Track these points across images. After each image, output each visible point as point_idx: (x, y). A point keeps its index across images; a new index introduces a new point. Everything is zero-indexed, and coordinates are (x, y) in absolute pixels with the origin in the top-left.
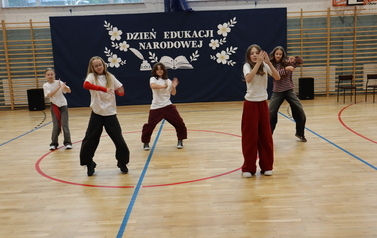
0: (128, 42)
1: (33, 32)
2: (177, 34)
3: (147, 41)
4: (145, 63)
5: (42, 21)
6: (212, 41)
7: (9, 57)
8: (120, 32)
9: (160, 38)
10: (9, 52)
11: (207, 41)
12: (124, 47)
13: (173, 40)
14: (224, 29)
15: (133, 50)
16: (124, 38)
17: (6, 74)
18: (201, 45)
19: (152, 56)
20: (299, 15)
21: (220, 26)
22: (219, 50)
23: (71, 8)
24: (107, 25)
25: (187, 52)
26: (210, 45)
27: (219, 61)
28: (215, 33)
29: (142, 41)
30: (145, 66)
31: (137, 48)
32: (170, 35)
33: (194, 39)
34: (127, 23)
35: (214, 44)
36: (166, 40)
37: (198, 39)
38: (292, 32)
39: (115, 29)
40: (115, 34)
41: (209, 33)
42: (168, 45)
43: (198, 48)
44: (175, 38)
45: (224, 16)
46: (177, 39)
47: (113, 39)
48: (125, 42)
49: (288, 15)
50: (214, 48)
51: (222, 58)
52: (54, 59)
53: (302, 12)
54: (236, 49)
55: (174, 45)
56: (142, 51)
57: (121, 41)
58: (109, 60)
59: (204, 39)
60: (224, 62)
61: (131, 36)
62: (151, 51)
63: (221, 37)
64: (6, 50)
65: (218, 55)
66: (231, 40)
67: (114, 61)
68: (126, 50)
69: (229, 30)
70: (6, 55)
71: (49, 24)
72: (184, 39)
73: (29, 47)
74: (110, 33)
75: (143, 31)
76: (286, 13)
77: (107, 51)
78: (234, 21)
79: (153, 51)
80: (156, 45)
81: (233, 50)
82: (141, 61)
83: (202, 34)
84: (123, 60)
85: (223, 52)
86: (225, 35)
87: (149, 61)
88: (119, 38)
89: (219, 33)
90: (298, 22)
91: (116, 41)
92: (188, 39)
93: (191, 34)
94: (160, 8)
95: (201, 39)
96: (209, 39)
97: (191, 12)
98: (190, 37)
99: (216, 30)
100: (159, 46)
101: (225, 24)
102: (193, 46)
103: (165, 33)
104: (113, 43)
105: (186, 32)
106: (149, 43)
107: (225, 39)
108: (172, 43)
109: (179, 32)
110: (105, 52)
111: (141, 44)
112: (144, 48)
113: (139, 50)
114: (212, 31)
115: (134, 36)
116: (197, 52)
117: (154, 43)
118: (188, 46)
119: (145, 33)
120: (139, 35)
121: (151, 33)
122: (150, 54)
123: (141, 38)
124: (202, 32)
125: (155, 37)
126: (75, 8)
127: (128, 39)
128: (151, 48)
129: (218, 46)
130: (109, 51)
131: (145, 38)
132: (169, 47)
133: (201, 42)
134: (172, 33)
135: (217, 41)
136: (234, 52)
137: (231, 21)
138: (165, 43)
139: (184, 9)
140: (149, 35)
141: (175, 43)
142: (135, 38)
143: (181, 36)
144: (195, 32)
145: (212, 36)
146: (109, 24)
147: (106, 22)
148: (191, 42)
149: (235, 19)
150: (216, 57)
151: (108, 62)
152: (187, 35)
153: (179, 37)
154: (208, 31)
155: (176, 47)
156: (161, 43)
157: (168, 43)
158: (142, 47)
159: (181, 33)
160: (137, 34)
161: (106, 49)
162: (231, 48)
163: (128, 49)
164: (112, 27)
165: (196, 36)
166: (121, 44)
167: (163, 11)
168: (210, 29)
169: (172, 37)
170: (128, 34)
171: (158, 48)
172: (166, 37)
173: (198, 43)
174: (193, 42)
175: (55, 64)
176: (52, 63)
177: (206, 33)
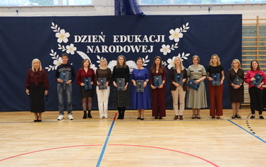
0: (76, 45)
2: (127, 38)
3: (95, 44)
4: (92, 67)
6: (164, 46)
8: (68, 35)
9: (109, 42)
12: (71, 49)
13: (123, 44)
14: (176, 35)
15: (80, 53)
16: (71, 40)
18: (152, 51)
20: (255, 22)
21: (172, 31)
22: (170, 56)
24: (54, 27)
26: (161, 50)
27: (170, 67)
28: (167, 38)
29: (90, 44)
31: (85, 51)
32: (119, 39)
33: (145, 43)
34: (76, 25)
36: (115, 44)
37: (149, 44)
38: (247, 40)
39: (63, 31)
40: (62, 36)
41: (160, 38)
42: (116, 49)
43: (148, 53)
44: (124, 42)
45: (176, 21)
46: (127, 43)
47: (59, 41)
48: (72, 45)
49: (243, 22)
50: (165, 54)
53: (258, 20)
54: (188, 55)
55: (123, 49)
56: (90, 55)
57: (68, 44)
58: (55, 62)
59: (154, 44)
61: (78, 39)
62: (99, 54)
63: (173, 42)
65: (169, 61)
66: (183, 46)
68: (73, 53)
69: (181, 36)
72: (134, 44)
74: (57, 35)
75: (92, 34)
76: (241, 20)
77: (53, 54)
78: (186, 27)
79: (102, 55)
80: (104, 49)
81: (185, 56)
83: (153, 39)
86: (177, 40)
87: (97, 65)
88: (66, 41)
89: (171, 38)
90: (254, 29)
91: (63, 44)
92: (138, 44)
93: (141, 38)
94: (110, 11)
95: (152, 44)
97: (141, 16)
98: (140, 41)
99: (168, 35)
100: (108, 49)
101: (177, 30)
102: (143, 51)
103: (115, 37)
104: (59, 45)
105: (136, 36)
106: (97, 47)
107: (176, 44)
108: (121, 47)
109: (129, 36)
110: (51, 55)
111: (89, 47)
112: (92, 51)
113: (87, 54)
114: (163, 36)
115: (82, 39)
116: (147, 57)
117: (103, 47)
118: (138, 51)
119: (94, 37)
120: (87, 38)
121: (100, 37)
122: (98, 57)
123: (90, 41)
124: (153, 37)
125: (103, 40)
126: (22, 9)
127: (76, 41)
128: (99, 51)
129: (169, 51)
130: (55, 53)
131: (94, 41)
132: (118, 51)
133: (152, 47)
134: (122, 37)
135: (168, 46)
136: (186, 58)
137: (184, 26)
138: (114, 47)
139: (135, 13)
140: (98, 38)
141: (125, 47)
142: (83, 41)
143: (131, 40)
144: (146, 36)
145: (163, 41)
146: (56, 26)
147: (53, 24)
148: (141, 47)
149: (187, 24)
150: (167, 63)
151: (53, 65)
152: (137, 39)
153: (129, 41)
154: (159, 36)
155: (125, 51)
156: (110, 47)
157: (118, 47)
158: (89, 51)
159: (131, 38)
160: (86, 37)
161: (52, 51)
162: (183, 54)
163: (75, 52)
164: (59, 29)
165: (147, 41)
166: (67, 47)
167: (114, 14)
168: (161, 34)
169: (122, 41)
170: (76, 37)
171: (107, 51)
172: (115, 41)
173: (149, 48)
174: (143, 47)
177: (157, 38)
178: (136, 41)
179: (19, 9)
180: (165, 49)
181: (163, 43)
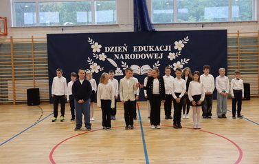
0: (106, 54)
1: (34, 45)
2: (144, 48)
3: (120, 53)
4: (118, 70)
5: (41, 37)
6: (170, 54)
7: (14, 63)
8: (100, 46)
9: (130, 51)
10: (14, 60)
11: (166, 54)
12: (103, 57)
13: (140, 53)
14: (179, 45)
15: (109, 60)
16: (102, 50)
17: (11, 77)
18: (162, 57)
19: (124, 65)
20: (237, 35)
22: (175, 61)
23: (63, 28)
24: (90, 40)
25: (151, 62)
26: (169, 57)
28: (172, 48)
29: (117, 53)
30: (118, 72)
31: (113, 58)
32: (138, 49)
33: (157, 52)
35: (172, 56)
36: (135, 53)
37: (160, 52)
38: (231, 48)
39: (96, 44)
40: (96, 47)
41: (168, 48)
42: (136, 56)
43: (159, 59)
44: (141, 51)
45: (179, 35)
46: (143, 52)
47: (94, 51)
48: (103, 54)
49: (228, 35)
50: (171, 59)
51: (178, 66)
52: (49, 66)
53: (238, 33)
54: (188, 60)
55: (141, 56)
56: (116, 61)
57: (101, 53)
58: (91, 67)
59: (164, 52)
61: (107, 49)
62: (123, 60)
63: (177, 51)
64: (12, 59)
65: (175, 64)
66: (184, 53)
67: (95, 68)
68: (104, 60)
69: (183, 46)
70: (12, 62)
71: (46, 40)
72: (149, 52)
73: (30, 57)
74: (92, 47)
75: (117, 46)
76: (226, 33)
77: (89, 60)
78: (187, 39)
79: (125, 61)
80: (127, 57)
81: (186, 61)
82: (115, 69)
83: (163, 48)
84: (101, 67)
85: (178, 62)
86: (180, 49)
87: (122, 68)
88: (99, 51)
89: (176, 48)
90: (236, 40)
91: (96, 53)
92: (152, 52)
93: (154, 48)
94: (131, 29)
96: (168, 52)
97: (154, 31)
98: (153, 50)
99: (173, 45)
101: (180, 41)
102: (156, 58)
103: (135, 47)
104: (94, 54)
105: (150, 47)
106: (122, 55)
107: (180, 52)
108: (139, 55)
111: (116, 55)
112: (118, 58)
113: (114, 60)
114: (170, 47)
115: (110, 49)
116: (158, 62)
117: (126, 55)
118: (151, 58)
119: (119, 47)
120: (114, 49)
121: (124, 47)
122: (123, 63)
123: (116, 51)
125: (126, 50)
126: (66, 28)
127: (106, 51)
128: (123, 58)
129: (175, 58)
130: (91, 60)
131: (119, 51)
132: (137, 58)
133: (162, 54)
134: (139, 47)
135: (174, 54)
136: (187, 63)
137: (185, 39)
138: (134, 55)
139: (149, 30)
140: (122, 49)
142: (111, 51)
143: (146, 50)
144: (157, 47)
145: (170, 50)
146: (92, 40)
147: (89, 38)
148: (154, 55)
149: (187, 37)
150: (173, 66)
151: (90, 69)
152: (151, 49)
155: (142, 58)
156: (131, 55)
158: (116, 58)
159: (146, 48)
160: (113, 47)
162: (185, 59)
163: (106, 59)
164: (94, 42)
165: (158, 50)
166: (100, 55)
167: (133, 31)
168: (168, 45)
171: (129, 58)
172: (135, 51)
173: (160, 55)
174: (156, 54)
175: (49, 69)
176: (46, 69)
177: (165, 48)
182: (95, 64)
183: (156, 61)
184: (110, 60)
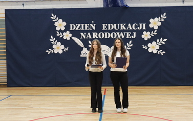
0: (71, 32)
2: (114, 26)
3: (87, 32)
4: (85, 50)
6: (145, 33)
8: (65, 24)
9: (99, 30)
11: (140, 33)
12: (67, 36)
13: (110, 32)
14: (155, 23)
16: (67, 28)
18: (134, 36)
21: (151, 20)
22: (150, 41)
24: (53, 17)
26: (143, 36)
27: (150, 50)
28: (147, 26)
29: (83, 31)
30: (85, 53)
31: (79, 37)
32: (107, 27)
33: (129, 31)
34: (70, 15)
35: (146, 36)
36: (104, 31)
37: (132, 31)
39: (61, 21)
40: (60, 24)
41: (142, 26)
42: (105, 36)
43: (132, 39)
44: (112, 29)
45: (155, 12)
46: (114, 30)
47: (58, 29)
48: (68, 32)
50: (146, 39)
51: (153, 47)
52: (7, 45)
54: (165, 40)
56: (84, 41)
57: (65, 31)
58: (54, 46)
59: (137, 31)
60: (155, 52)
61: (73, 27)
62: (90, 40)
63: (153, 29)
65: (149, 45)
66: (161, 32)
67: (58, 48)
68: (68, 39)
69: (160, 24)
71: (4, 16)
72: (120, 31)
74: (56, 24)
75: (84, 23)
77: (52, 39)
78: (164, 16)
80: (95, 35)
81: (163, 41)
82: (82, 49)
83: (136, 27)
84: (66, 47)
85: (154, 43)
86: (156, 28)
87: (88, 49)
88: (63, 29)
89: (151, 26)
91: (60, 31)
92: (123, 31)
93: (126, 26)
95: (134, 31)
96: (142, 31)
97: (126, 7)
98: (125, 29)
99: (148, 23)
100: (98, 36)
101: (156, 19)
102: (128, 37)
103: (104, 25)
104: (58, 32)
105: (122, 25)
106: (89, 34)
107: (156, 31)
108: (109, 34)
109: (115, 25)
110: (51, 40)
111: (82, 34)
112: (84, 37)
113: (80, 39)
114: (144, 25)
115: (76, 27)
116: (130, 42)
117: (94, 33)
118: (123, 37)
119: (86, 25)
120: (81, 27)
121: (91, 25)
122: (90, 42)
123: (83, 29)
124: (135, 25)
125: (94, 28)
126: (27, 3)
127: (71, 29)
128: (90, 37)
129: (150, 37)
130: (54, 39)
131: (86, 29)
132: (106, 37)
133: (135, 33)
134: (109, 25)
135: (149, 33)
136: (164, 43)
137: (162, 16)
138: (103, 34)
139: (121, 5)
140: (90, 26)
141: (112, 34)
142: (77, 29)
143: (117, 28)
144: (129, 25)
145: (144, 28)
146: (55, 16)
147: (53, 15)
148: (126, 34)
149: (165, 14)
150: (147, 47)
151: (53, 49)
152: (122, 27)
153: (115, 28)
154: (141, 25)
155: (112, 37)
156: (100, 34)
157: (106, 33)
158: (82, 37)
159: (117, 26)
160: (79, 25)
161: (52, 37)
162: (161, 39)
163: (71, 38)
164: (57, 19)
165: (131, 28)
166: (64, 34)
167: (103, 7)
168: (142, 23)
169: (109, 29)
170: (71, 25)
171: (97, 37)
172: (104, 29)
173: (132, 34)
174: (128, 33)
175: (7, 49)
176: (4, 48)
177: (139, 26)
178: (122, 29)
179: (25, 3)
180: (146, 35)
181: (144, 30)
182: (59, 44)
183: (128, 40)
184: (76, 39)
